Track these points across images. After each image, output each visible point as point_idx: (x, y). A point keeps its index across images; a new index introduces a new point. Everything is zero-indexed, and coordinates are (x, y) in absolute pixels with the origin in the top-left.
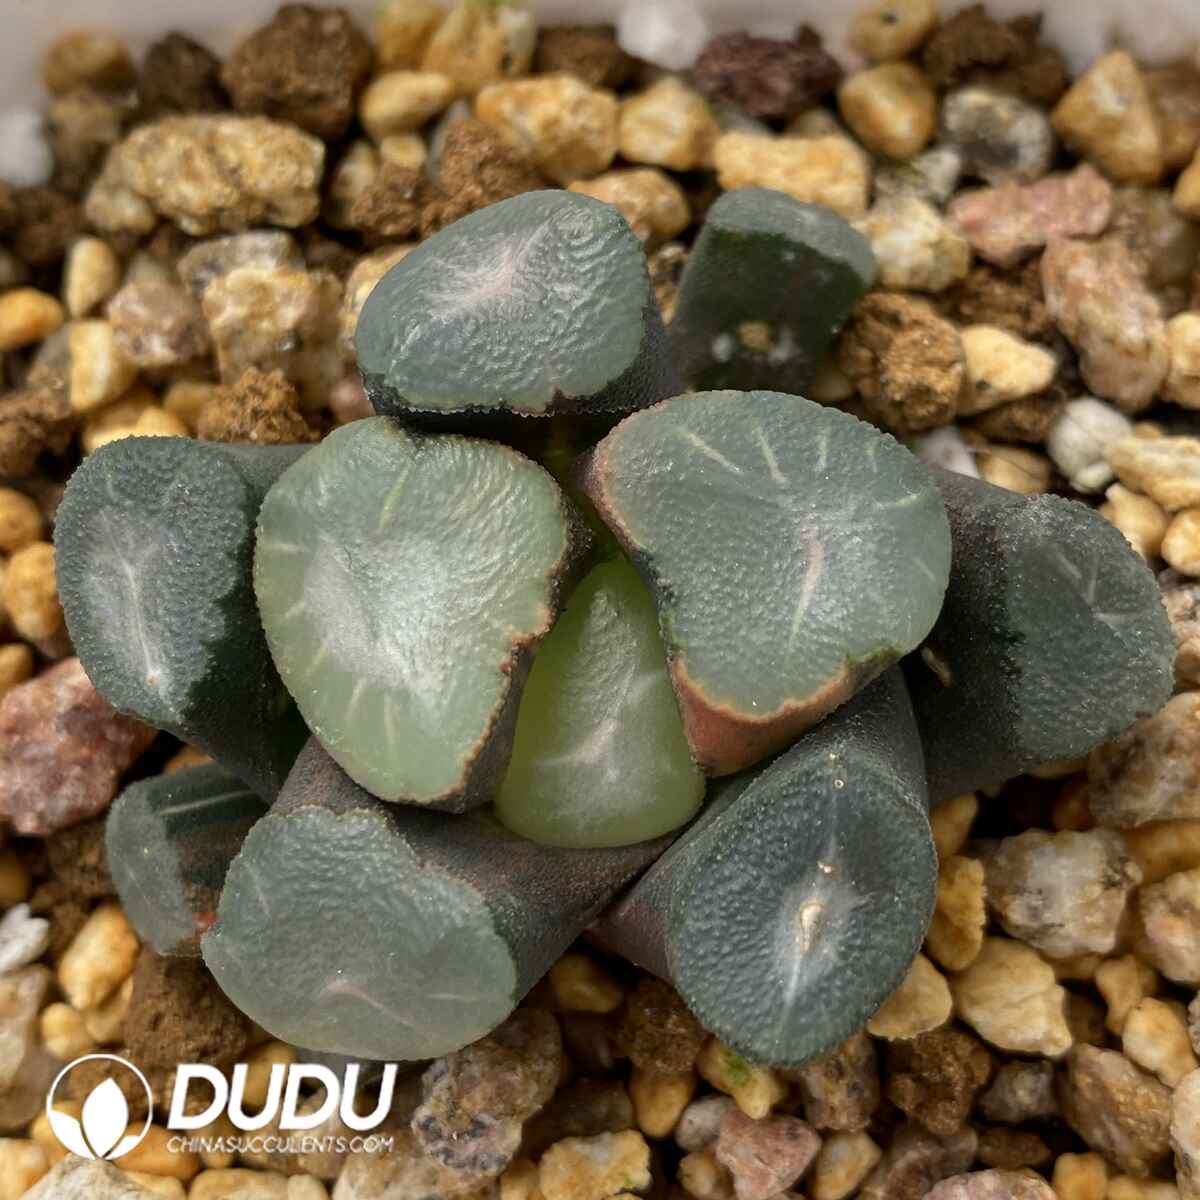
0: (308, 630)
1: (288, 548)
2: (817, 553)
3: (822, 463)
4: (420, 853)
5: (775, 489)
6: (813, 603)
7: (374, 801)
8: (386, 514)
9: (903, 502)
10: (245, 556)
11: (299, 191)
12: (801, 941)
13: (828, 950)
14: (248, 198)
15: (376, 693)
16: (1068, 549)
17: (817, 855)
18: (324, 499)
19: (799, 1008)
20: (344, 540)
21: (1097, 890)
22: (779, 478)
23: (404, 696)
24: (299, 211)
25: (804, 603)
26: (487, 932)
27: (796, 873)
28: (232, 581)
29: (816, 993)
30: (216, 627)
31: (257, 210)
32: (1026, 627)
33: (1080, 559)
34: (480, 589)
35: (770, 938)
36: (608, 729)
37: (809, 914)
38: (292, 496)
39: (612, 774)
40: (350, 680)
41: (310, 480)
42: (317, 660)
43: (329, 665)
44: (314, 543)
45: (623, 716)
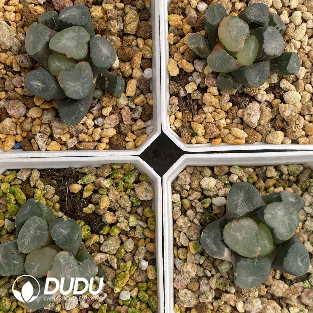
0: (68, 32)
1: (76, 30)
2: (75, 85)
3: (85, 85)
4: (45, 45)
5: (82, 80)
6: (70, 84)
7: (50, 39)
8: (79, 40)
9: (81, 94)
10: (76, 25)
11: (127, 31)
12: (36, 84)
13: (36, 86)
14: (127, 25)
15: (60, 39)
16: (79, 112)
17: (44, 85)
18: (81, 33)
19: (30, 83)
20: (77, 36)
21: (48, 120)
22: (83, 81)
23: (59, 42)
24: (125, 31)
25: (69, 83)
26: (36, 52)
27: (43, 83)
28: (73, 24)
29: (31, 85)
30: (69, 22)
31: (126, 26)
32: (71, 108)
33: (78, 114)
34: (71, 50)
35: (36, 80)
36: (59, 64)
37: (39, 84)
38: (81, 30)
39: (55, 65)
40: (62, 37)
41: (83, 32)
42: (65, 33)
43: (64, 34)
44: (76, 33)
45: (61, 66)
